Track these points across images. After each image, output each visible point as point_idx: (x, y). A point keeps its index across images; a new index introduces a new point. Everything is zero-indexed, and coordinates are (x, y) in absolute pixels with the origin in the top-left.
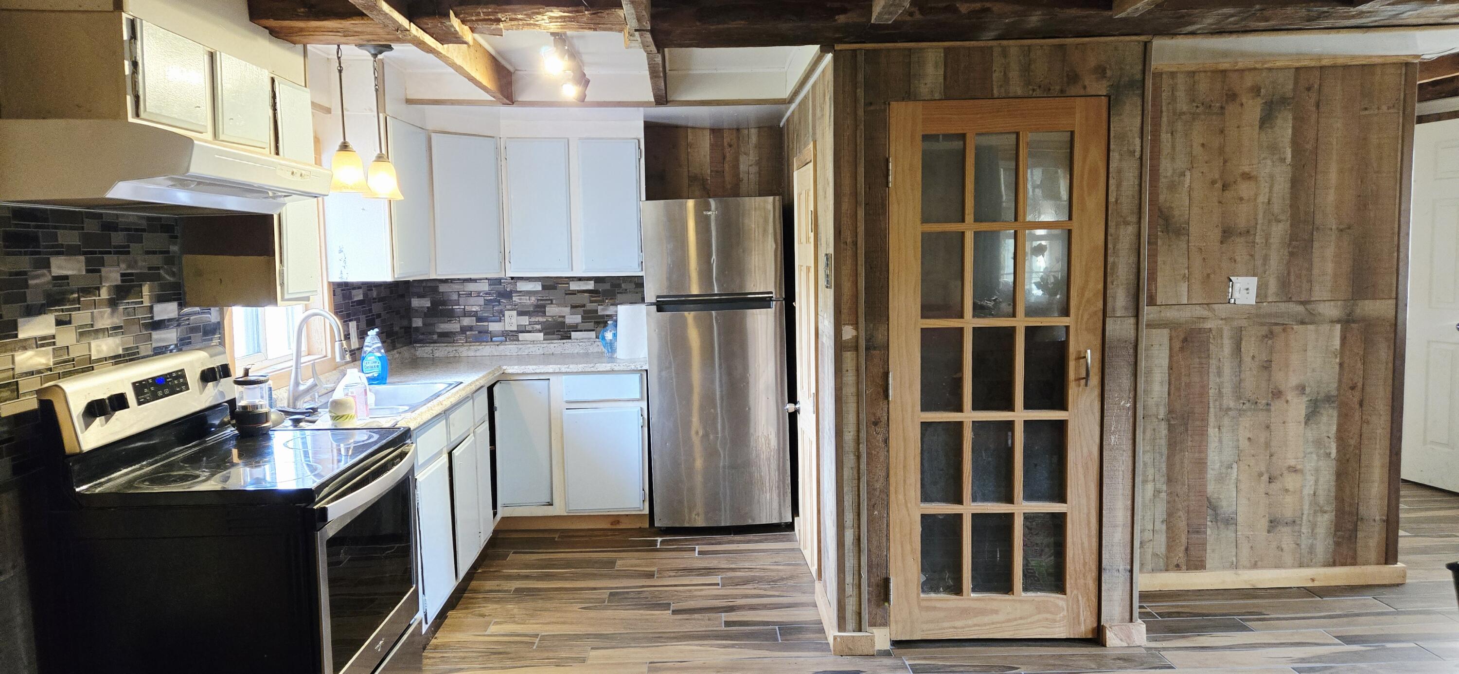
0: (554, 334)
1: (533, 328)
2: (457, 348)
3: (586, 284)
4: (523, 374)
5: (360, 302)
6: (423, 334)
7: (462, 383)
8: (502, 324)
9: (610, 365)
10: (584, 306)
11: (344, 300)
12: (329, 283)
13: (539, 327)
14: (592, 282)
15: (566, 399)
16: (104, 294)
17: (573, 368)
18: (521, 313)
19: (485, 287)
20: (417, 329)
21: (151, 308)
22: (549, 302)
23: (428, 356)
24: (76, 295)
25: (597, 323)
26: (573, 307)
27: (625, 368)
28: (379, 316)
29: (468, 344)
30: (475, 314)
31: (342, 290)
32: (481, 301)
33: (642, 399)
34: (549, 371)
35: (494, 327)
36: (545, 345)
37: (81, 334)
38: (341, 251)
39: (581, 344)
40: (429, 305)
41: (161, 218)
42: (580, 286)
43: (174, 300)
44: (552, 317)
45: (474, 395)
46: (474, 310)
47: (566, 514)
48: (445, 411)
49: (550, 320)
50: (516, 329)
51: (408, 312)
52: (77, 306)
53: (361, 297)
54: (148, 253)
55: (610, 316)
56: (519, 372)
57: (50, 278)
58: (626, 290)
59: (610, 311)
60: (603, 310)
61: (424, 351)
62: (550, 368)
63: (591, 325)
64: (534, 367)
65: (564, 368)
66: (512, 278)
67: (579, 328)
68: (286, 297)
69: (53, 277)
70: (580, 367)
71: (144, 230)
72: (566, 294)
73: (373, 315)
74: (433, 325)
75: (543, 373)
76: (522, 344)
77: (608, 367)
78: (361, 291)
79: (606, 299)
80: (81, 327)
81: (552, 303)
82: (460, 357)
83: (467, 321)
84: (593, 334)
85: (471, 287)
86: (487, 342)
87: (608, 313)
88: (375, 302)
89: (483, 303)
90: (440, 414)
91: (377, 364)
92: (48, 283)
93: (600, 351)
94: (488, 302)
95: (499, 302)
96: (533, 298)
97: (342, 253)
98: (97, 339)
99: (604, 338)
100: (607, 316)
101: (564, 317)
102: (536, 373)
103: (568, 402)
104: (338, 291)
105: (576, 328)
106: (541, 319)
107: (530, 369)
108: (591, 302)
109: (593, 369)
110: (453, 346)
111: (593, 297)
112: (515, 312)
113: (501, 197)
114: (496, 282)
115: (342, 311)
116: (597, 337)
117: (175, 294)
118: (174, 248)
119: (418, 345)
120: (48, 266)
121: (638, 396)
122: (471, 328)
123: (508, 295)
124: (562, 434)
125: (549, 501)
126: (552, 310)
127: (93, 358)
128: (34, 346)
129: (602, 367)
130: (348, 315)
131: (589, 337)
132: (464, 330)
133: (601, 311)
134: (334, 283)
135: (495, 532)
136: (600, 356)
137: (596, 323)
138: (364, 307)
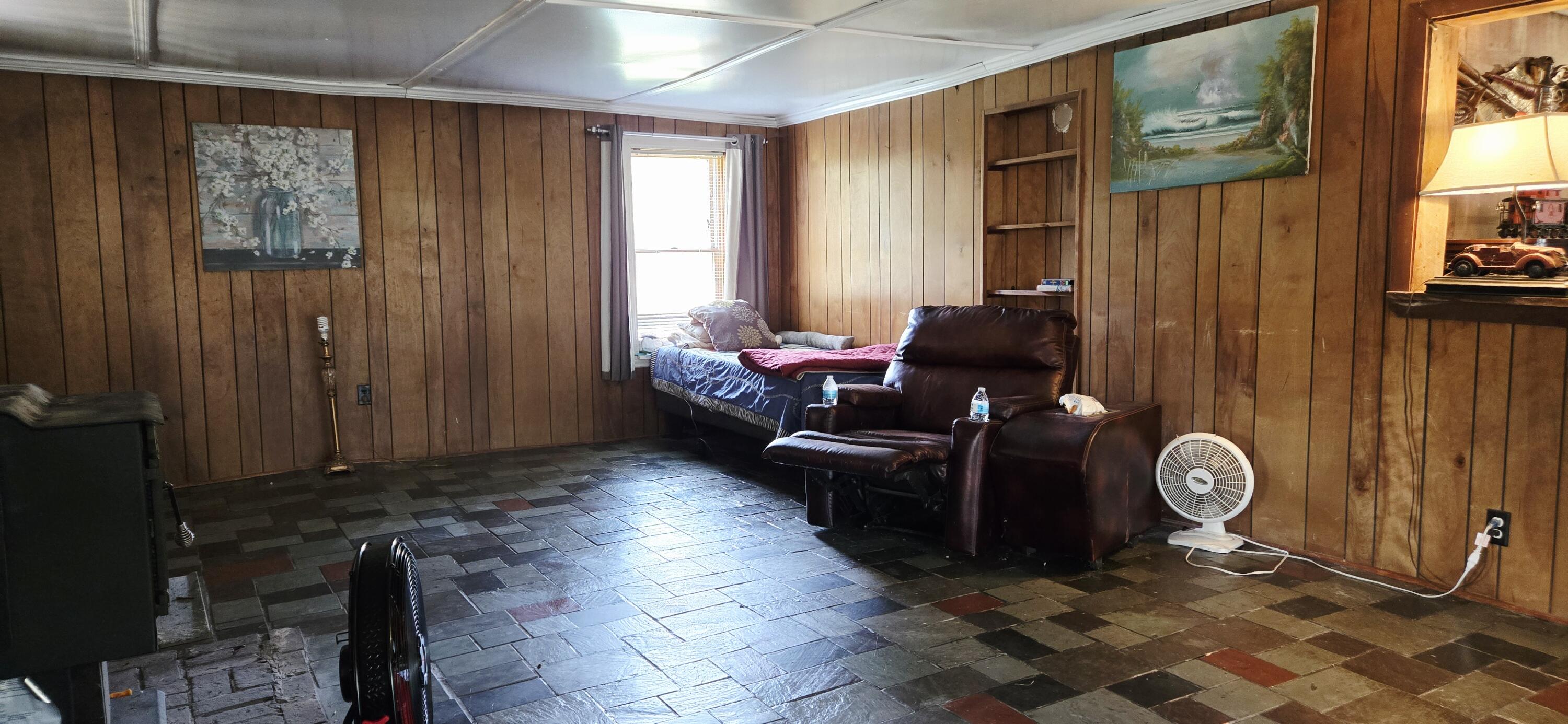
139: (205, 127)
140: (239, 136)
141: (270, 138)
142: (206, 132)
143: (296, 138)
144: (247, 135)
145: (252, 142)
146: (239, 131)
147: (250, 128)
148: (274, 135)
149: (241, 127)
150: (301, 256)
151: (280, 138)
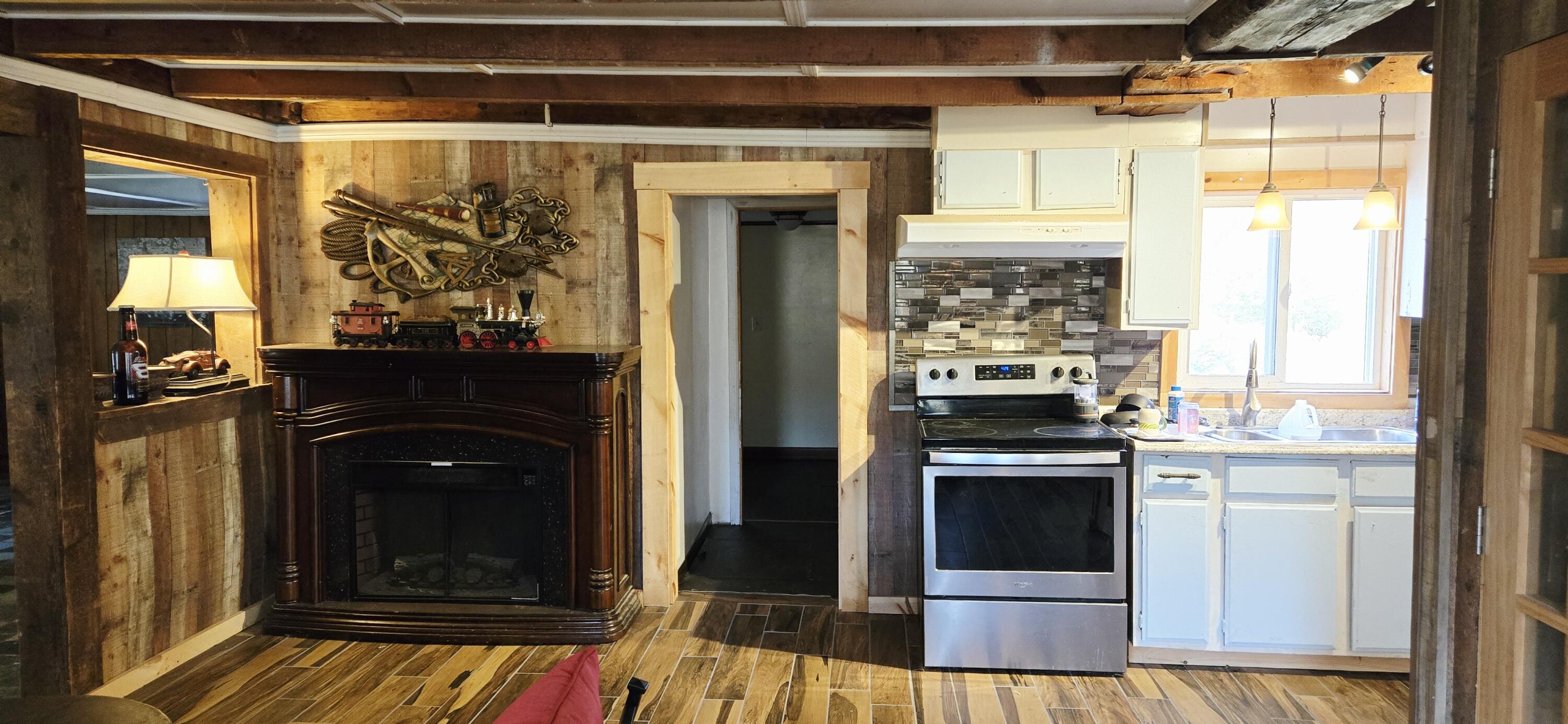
139: (124, 240)
140: (141, 245)
141: (158, 245)
142: (124, 243)
143: (172, 245)
144: (145, 244)
145: (149, 248)
146: (141, 241)
147: (147, 239)
148: (160, 243)
149: (142, 239)
150: (173, 318)
151: (164, 245)
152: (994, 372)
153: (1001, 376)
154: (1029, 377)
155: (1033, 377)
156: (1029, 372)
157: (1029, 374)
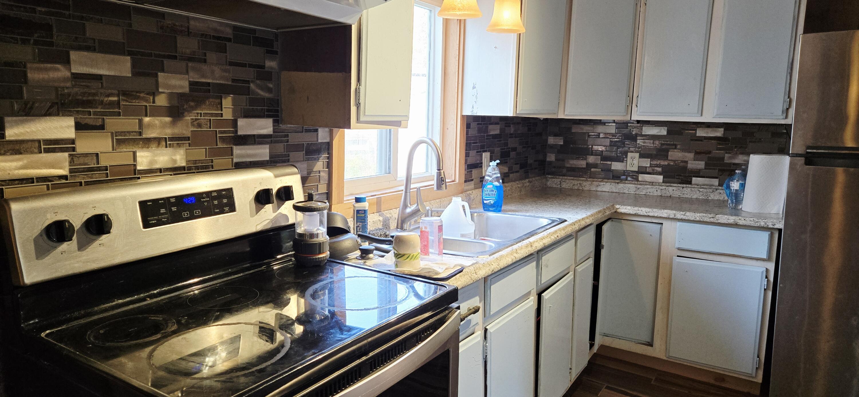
0: (674, 178)
1: (653, 170)
2: (581, 182)
3: (716, 131)
4: (636, 215)
5: (495, 136)
6: (555, 167)
7: (566, 221)
8: (624, 164)
9: (734, 218)
10: (710, 152)
11: (478, 133)
12: (463, 117)
13: (660, 169)
14: (722, 129)
15: (677, 246)
16: (161, 101)
17: (690, 215)
18: (642, 156)
19: (612, 129)
20: (551, 163)
21: (235, 123)
22: (674, 147)
23: (557, 186)
24: (116, 99)
25: (722, 171)
26: (697, 153)
27: (752, 224)
28: (514, 149)
29: (591, 179)
30: (600, 154)
31: (478, 124)
32: (607, 142)
33: (769, 259)
34: (663, 216)
35: (616, 166)
36: (664, 187)
37: (120, 142)
38: (474, 88)
39: (701, 190)
40: (562, 143)
41: (254, 30)
42: (707, 133)
43: (268, 116)
44: (674, 161)
45: (579, 233)
46: (600, 149)
47: (665, 358)
48: (538, 252)
49: (672, 163)
50: (637, 170)
51: (545, 147)
52: (117, 110)
53: (497, 132)
54: (231, 64)
55: (738, 166)
56: (632, 213)
57: (68, 74)
58: (760, 139)
59: (740, 159)
60: (730, 158)
61: (553, 182)
62: (665, 213)
63: (715, 172)
64: (648, 210)
65: (679, 215)
66: (638, 122)
67: (701, 174)
68: (362, 118)
69: (73, 74)
70: (698, 216)
71: (229, 40)
72: (692, 140)
73: (509, 148)
74: (563, 160)
75: (657, 217)
76: (641, 184)
77: (731, 219)
78: (498, 127)
79: (736, 147)
80: (117, 133)
81: (676, 148)
82: (583, 190)
83: (591, 159)
84: (716, 182)
85: (600, 129)
86: (608, 179)
87: (736, 161)
88: (512, 137)
89: (608, 144)
90: (531, 255)
91: (493, 193)
92: (65, 80)
93: (721, 199)
94: (612, 144)
95: (624, 144)
96: (657, 142)
97: (475, 90)
98: (148, 148)
99: (728, 187)
100: (734, 164)
101: (686, 162)
102: (649, 216)
103: (679, 249)
104: (474, 125)
105: (698, 174)
106: (663, 163)
107: (643, 211)
108: (718, 149)
109: (712, 220)
110: (578, 180)
111: (720, 144)
112: (637, 155)
113: (636, 42)
114: (622, 125)
115: (477, 143)
116: (720, 185)
117: (268, 111)
118: (271, 64)
119: (549, 176)
120: (67, 62)
121: (765, 256)
122: (595, 166)
123: (633, 138)
124: (670, 280)
125: (649, 341)
126: (675, 155)
127: (139, 168)
128: (36, 151)
129: (723, 219)
130: (482, 147)
131: (711, 183)
132: (589, 166)
133: (728, 158)
134: (468, 116)
135: (591, 362)
136: (720, 206)
137: (720, 170)
138: (500, 141)
152: (174, 209)
153: (186, 214)
154: (227, 209)
155: (232, 209)
156: (225, 201)
157: (226, 205)
